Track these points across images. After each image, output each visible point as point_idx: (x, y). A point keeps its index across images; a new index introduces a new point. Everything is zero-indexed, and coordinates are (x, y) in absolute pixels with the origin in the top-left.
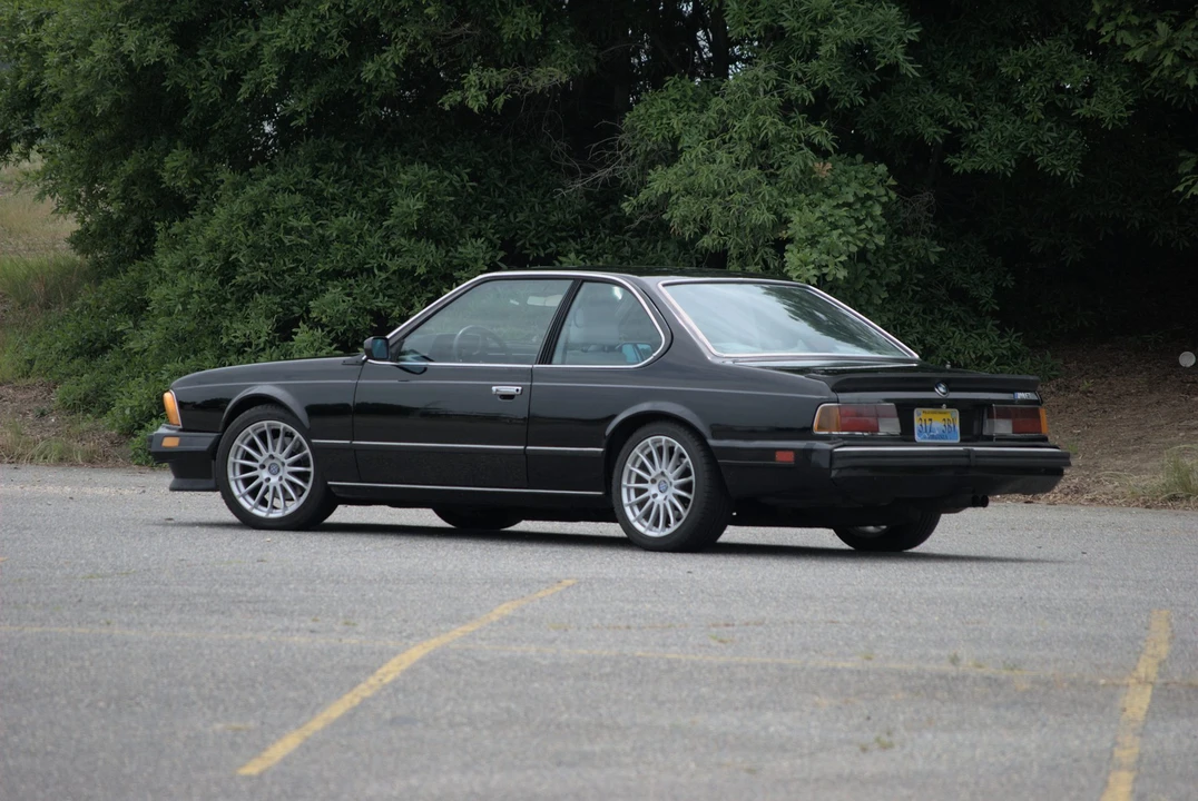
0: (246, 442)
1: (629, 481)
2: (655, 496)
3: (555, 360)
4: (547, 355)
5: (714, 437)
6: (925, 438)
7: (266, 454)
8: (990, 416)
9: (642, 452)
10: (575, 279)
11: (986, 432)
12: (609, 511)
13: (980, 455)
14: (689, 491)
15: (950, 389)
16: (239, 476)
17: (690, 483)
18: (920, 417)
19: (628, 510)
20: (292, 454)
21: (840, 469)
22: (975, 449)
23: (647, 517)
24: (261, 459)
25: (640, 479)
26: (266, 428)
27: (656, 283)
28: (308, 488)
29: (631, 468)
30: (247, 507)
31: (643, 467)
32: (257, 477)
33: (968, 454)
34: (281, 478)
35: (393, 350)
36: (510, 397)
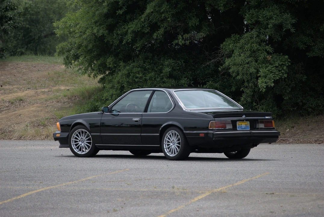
0: (75, 135)
1: (166, 142)
2: (172, 146)
3: (148, 112)
4: (146, 110)
5: (185, 130)
6: (240, 129)
7: (80, 138)
8: (258, 123)
9: (168, 135)
10: (153, 90)
11: (257, 127)
12: (161, 150)
13: (254, 133)
14: (180, 145)
15: (246, 116)
16: (74, 143)
17: (180, 142)
18: (238, 124)
19: (165, 150)
20: (87, 137)
21: (215, 138)
22: (253, 131)
23: (170, 151)
25: (168, 142)
26: (80, 131)
27: (172, 91)
28: (91, 146)
29: (166, 139)
30: (76, 151)
31: (169, 139)
32: (78, 144)
33: (250, 133)
34: (84, 144)
35: (110, 110)
36: (137, 121)
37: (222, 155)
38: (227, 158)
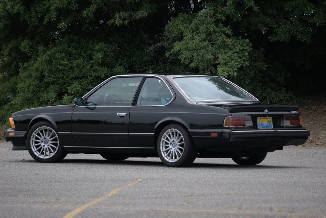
0: (36, 133)
1: (163, 144)
2: (171, 148)
3: (137, 104)
4: (135, 102)
5: (190, 129)
6: (261, 127)
7: (43, 138)
8: (283, 119)
9: (167, 134)
10: (143, 77)
11: (281, 125)
12: (156, 154)
13: (279, 132)
14: (183, 147)
15: (269, 111)
16: (34, 145)
17: (183, 144)
18: (259, 120)
19: (162, 153)
20: (52, 137)
21: (233, 138)
22: (278, 130)
23: (169, 155)
24: (41, 139)
25: (166, 143)
26: (43, 129)
27: (170, 78)
28: (57, 148)
29: (163, 139)
30: (37, 155)
31: (167, 139)
32: (40, 145)
33: (276, 132)
34: (48, 145)
35: (84, 102)
36: (123, 116)
37: (229, 161)
38: (236, 164)
